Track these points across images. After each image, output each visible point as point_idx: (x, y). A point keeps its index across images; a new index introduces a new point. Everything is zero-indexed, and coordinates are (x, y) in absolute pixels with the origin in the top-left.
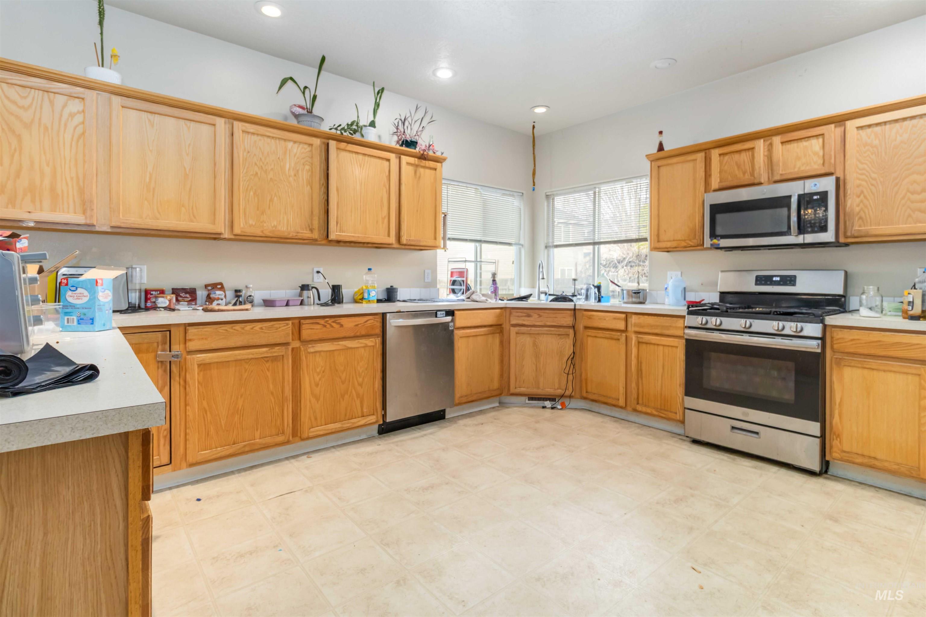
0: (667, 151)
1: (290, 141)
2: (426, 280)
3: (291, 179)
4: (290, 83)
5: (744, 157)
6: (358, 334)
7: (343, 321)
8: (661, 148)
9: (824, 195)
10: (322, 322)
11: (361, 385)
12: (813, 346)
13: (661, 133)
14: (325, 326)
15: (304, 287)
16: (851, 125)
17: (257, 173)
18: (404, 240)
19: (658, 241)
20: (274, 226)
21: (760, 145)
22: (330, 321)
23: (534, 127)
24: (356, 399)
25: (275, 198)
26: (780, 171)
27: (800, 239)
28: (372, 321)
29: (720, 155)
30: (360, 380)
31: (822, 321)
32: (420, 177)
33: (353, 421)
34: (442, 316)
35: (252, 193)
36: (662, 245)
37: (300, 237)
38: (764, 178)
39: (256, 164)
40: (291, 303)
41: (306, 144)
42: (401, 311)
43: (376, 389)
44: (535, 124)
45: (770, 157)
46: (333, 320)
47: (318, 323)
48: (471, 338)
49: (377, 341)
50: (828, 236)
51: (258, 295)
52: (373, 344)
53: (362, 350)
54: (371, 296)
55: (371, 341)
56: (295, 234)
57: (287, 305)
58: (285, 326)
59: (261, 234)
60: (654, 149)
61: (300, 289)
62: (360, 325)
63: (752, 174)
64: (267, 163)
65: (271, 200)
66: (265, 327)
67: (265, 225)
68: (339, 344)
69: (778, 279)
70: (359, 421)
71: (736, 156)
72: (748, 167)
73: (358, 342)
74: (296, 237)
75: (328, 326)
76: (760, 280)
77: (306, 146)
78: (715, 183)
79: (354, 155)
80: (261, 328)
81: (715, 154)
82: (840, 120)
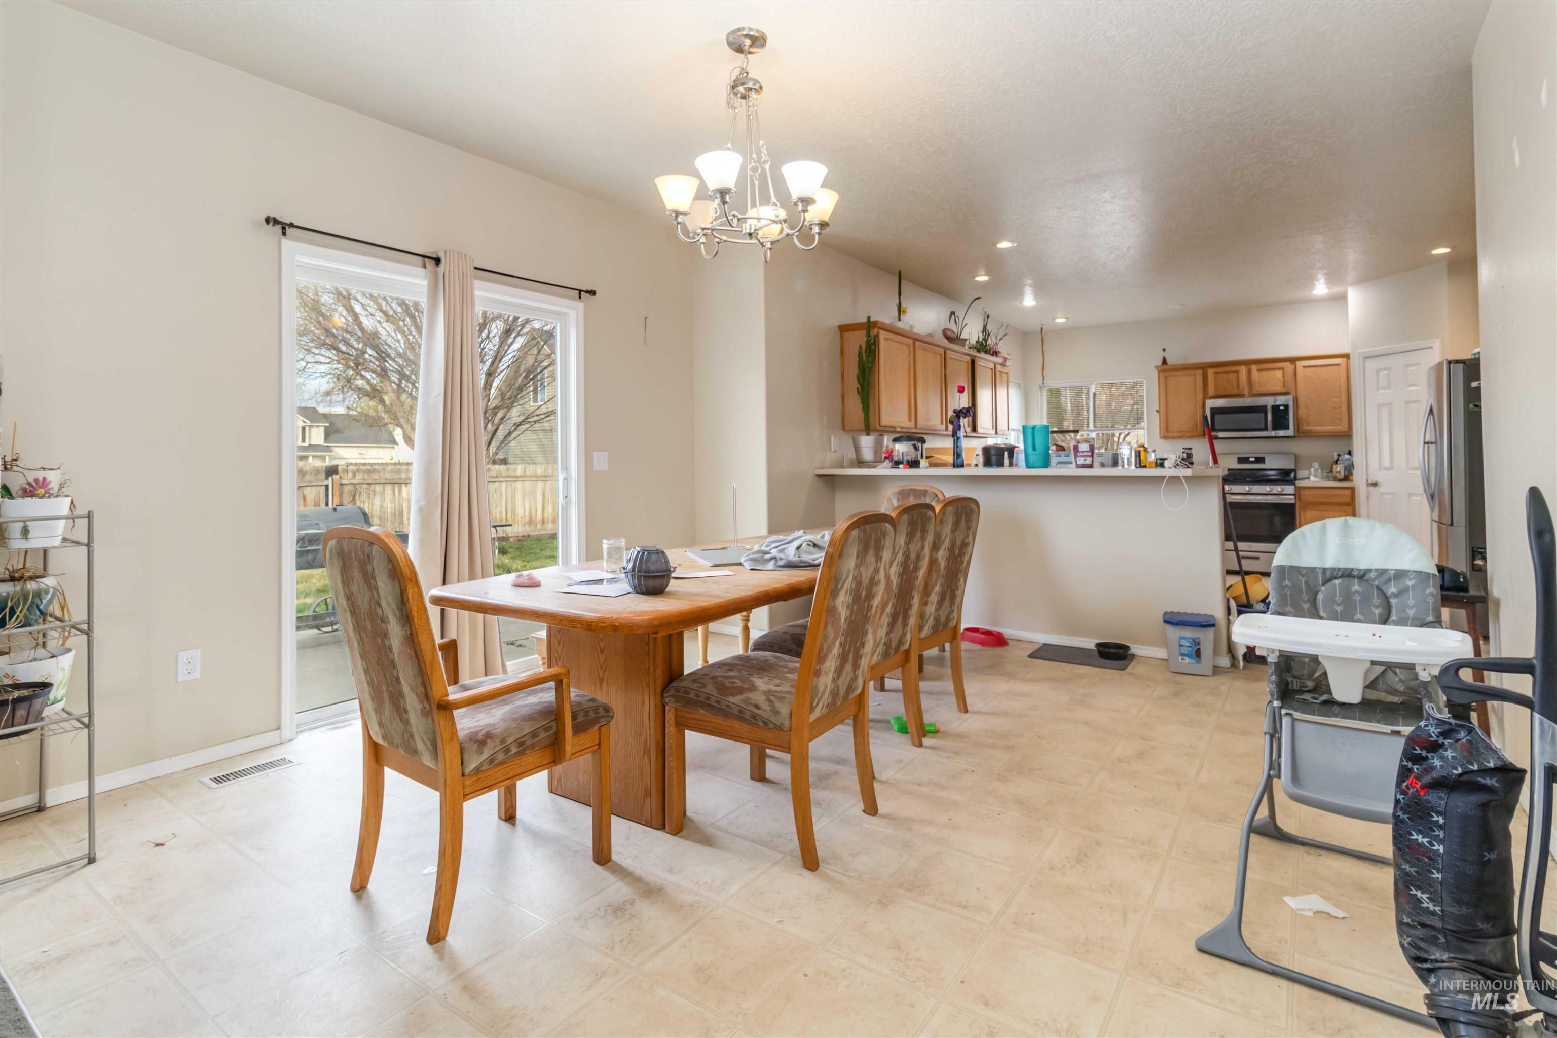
0: (1171, 366)
4: (952, 315)
5: (1232, 376)
8: (1164, 362)
9: (1287, 407)
12: (1290, 499)
13: (1164, 350)
16: (1300, 364)
19: (1167, 431)
21: (1243, 370)
23: (1041, 329)
26: (1257, 389)
27: (1273, 434)
29: (1215, 373)
31: (1294, 484)
36: (1170, 434)
38: (1246, 392)
44: (1041, 326)
45: (1249, 378)
50: (1290, 432)
60: (1159, 363)
63: (1238, 389)
69: (1253, 459)
71: (1226, 375)
72: (1235, 384)
76: (1241, 460)
78: (1212, 393)
81: (1211, 372)
82: (1293, 360)
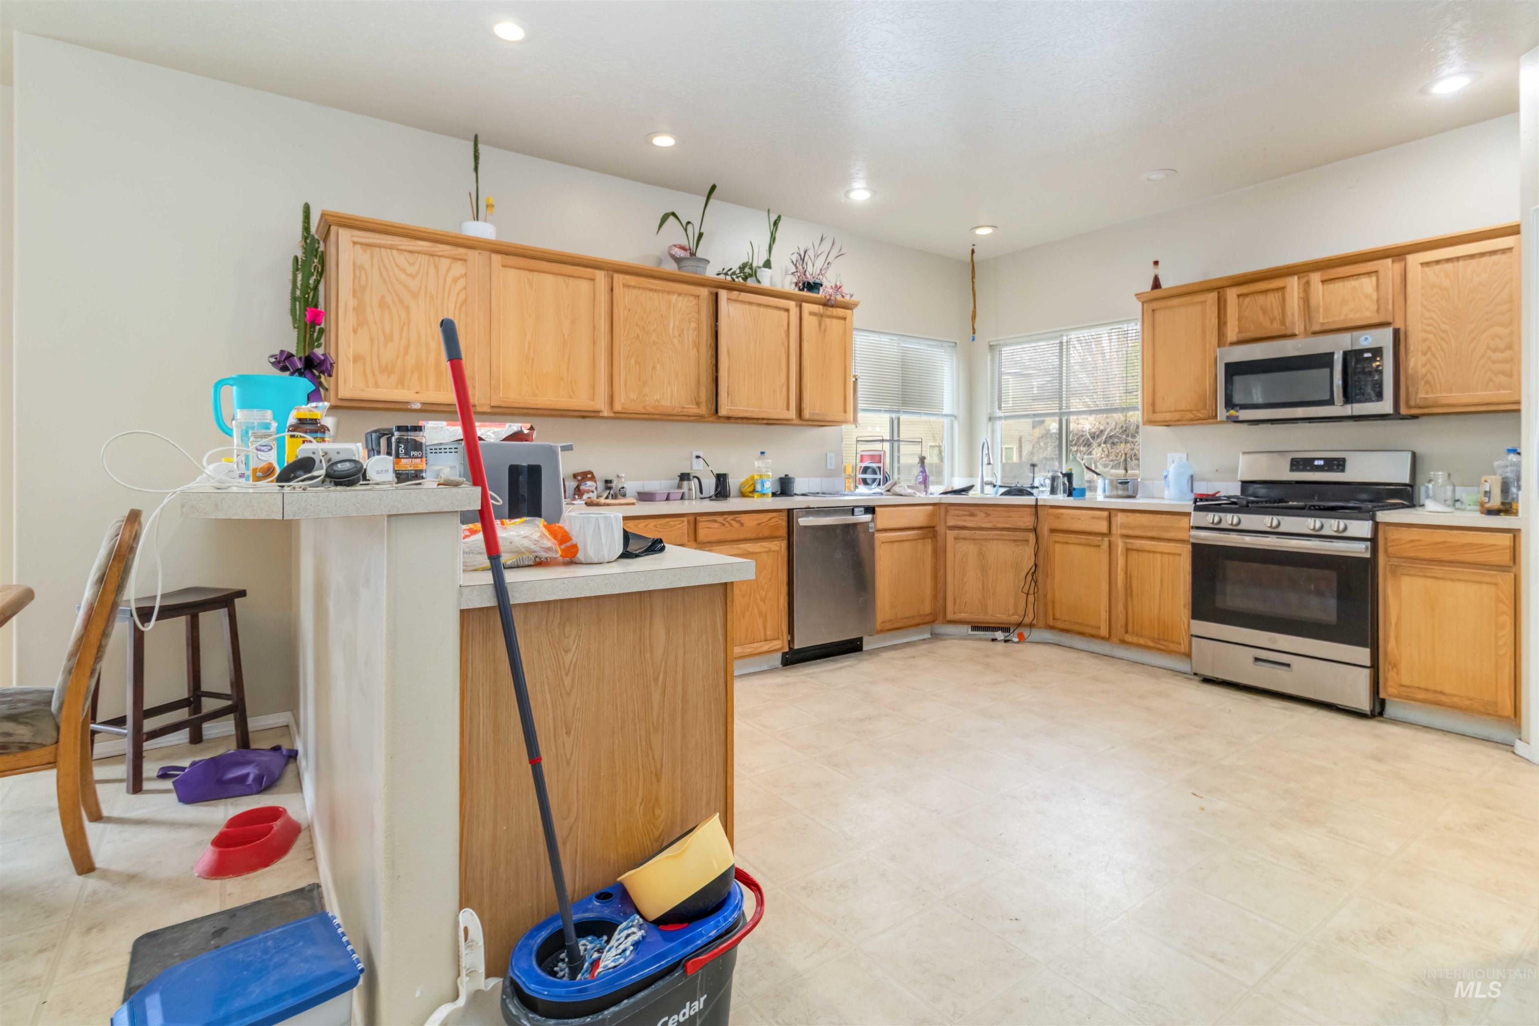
0: (1165, 289)
1: (673, 293)
2: (829, 467)
3: (676, 341)
4: (672, 218)
5: (1272, 300)
6: (761, 535)
7: (744, 518)
8: (1156, 284)
9: (1377, 352)
10: (720, 519)
11: (763, 600)
12: (1360, 550)
13: (1156, 263)
14: (723, 525)
15: (684, 477)
16: (1414, 260)
17: (638, 335)
18: (807, 414)
19: (1154, 412)
20: (658, 401)
21: (1293, 284)
22: (730, 518)
23: (973, 252)
24: (758, 618)
25: (658, 365)
26: (1321, 320)
27: (1348, 410)
28: (776, 519)
29: (1239, 296)
30: (763, 593)
31: (1373, 518)
32: (825, 330)
33: (755, 645)
34: (860, 513)
35: (633, 361)
36: (1158, 417)
37: (686, 414)
38: (1298, 329)
39: (637, 325)
40: (671, 497)
41: (692, 295)
42: (811, 507)
43: (781, 606)
44: (974, 247)
45: (1306, 300)
46: (732, 517)
47: (715, 521)
48: (896, 545)
49: (783, 544)
50: (1386, 406)
51: (632, 487)
52: (777, 548)
53: (765, 556)
54: (765, 488)
55: (775, 544)
56: (680, 410)
57: (668, 499)
58: (680, 524)
59: (643, 411)
60: (1147, 286)
61: (678, 478)
62: (762, 525)
63: (1283, 323)
64: (649, 322)
65: (654, 368)
66: (659, 524)
67: (647, 399)
68: (738, 548)
69: (1321, 463)
70: (762, 646)
71: (1261, 299)
72: (1277, 312)
73: (761, 545)
74: (682, 414)
75: (727, 525)
76: (1298, 464)
77: (692, 299)
78: (1232, 333)
79: (747, 306)
80: (655, 526)
81: (1231, 294)
82: (1399, 254)
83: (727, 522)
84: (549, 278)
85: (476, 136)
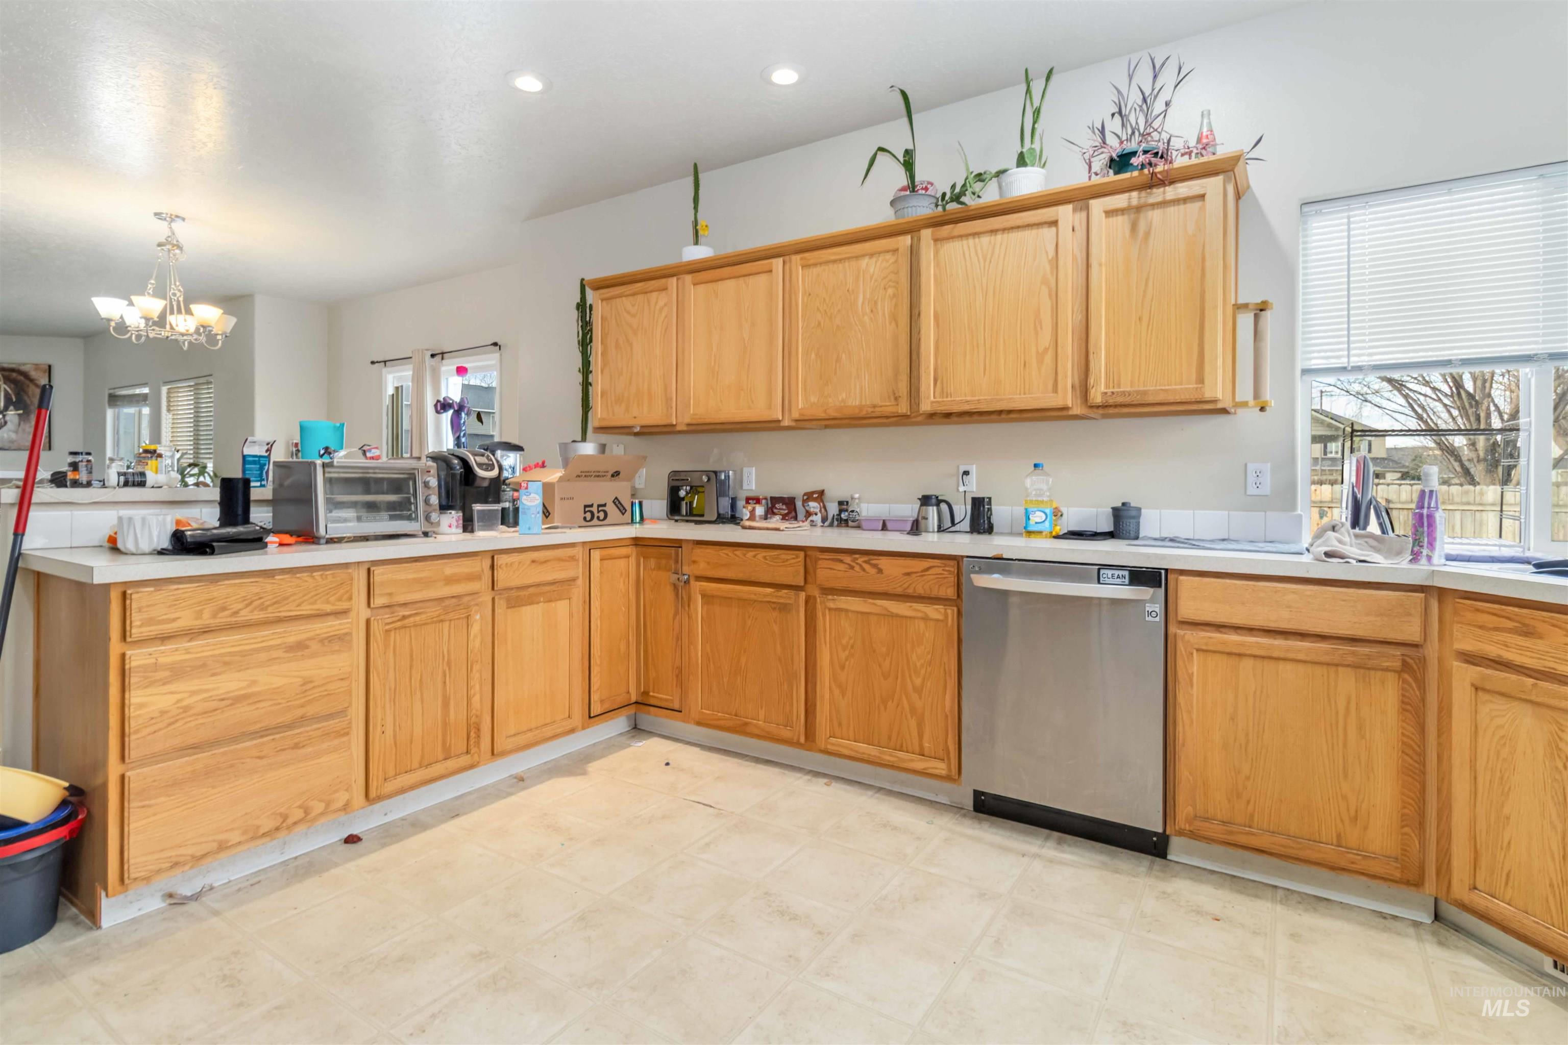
1: (863, 256)
2: (1252, 490)
3: (866, 319)
4: (881, 157)
6: (910, 591)
7: (883, 562)
10: (848, 559)
11: (919, 691)
14: (852, 568)
15: (926, 500)
17: (819, 324)
18: (1096, 396)
20: (843, 401)
22: (861, 560)
24: (909, 716)
25: (844, 356)
28: (939, 570)
30: (918, 682)
32: (1147, 234)
33: (901, 754)
34: (1119, 581)
35: (813, 356)
37: (878, 414)
39: (818, 309)
40: (889, 525)
41: (888, 251)
42: (1004, 556)
43: (947, 709)
46: (866, 558)
47: (841, 561)
48: (1247, 663)
49: (949, 612)
52: (939, 617)
53: (922, 624)
55: (937, 609)
56: (870, 410)
57: (884, 528)
58: (793, 558)
59: (823, 415)
61: (919, 502)
62: (914, 576)
64: (833, 303)
65: (838, 360)
66: (770, 556)
67: (830, 400)
68: (874, 604)
70: (912, 760)
73: (911, 607)
74: (873, 415)
75: (857, 568)
77: (888, 256)
80: (765, 558)
83: (857, 564)
84: (731, 283)
85: (695, 166)
